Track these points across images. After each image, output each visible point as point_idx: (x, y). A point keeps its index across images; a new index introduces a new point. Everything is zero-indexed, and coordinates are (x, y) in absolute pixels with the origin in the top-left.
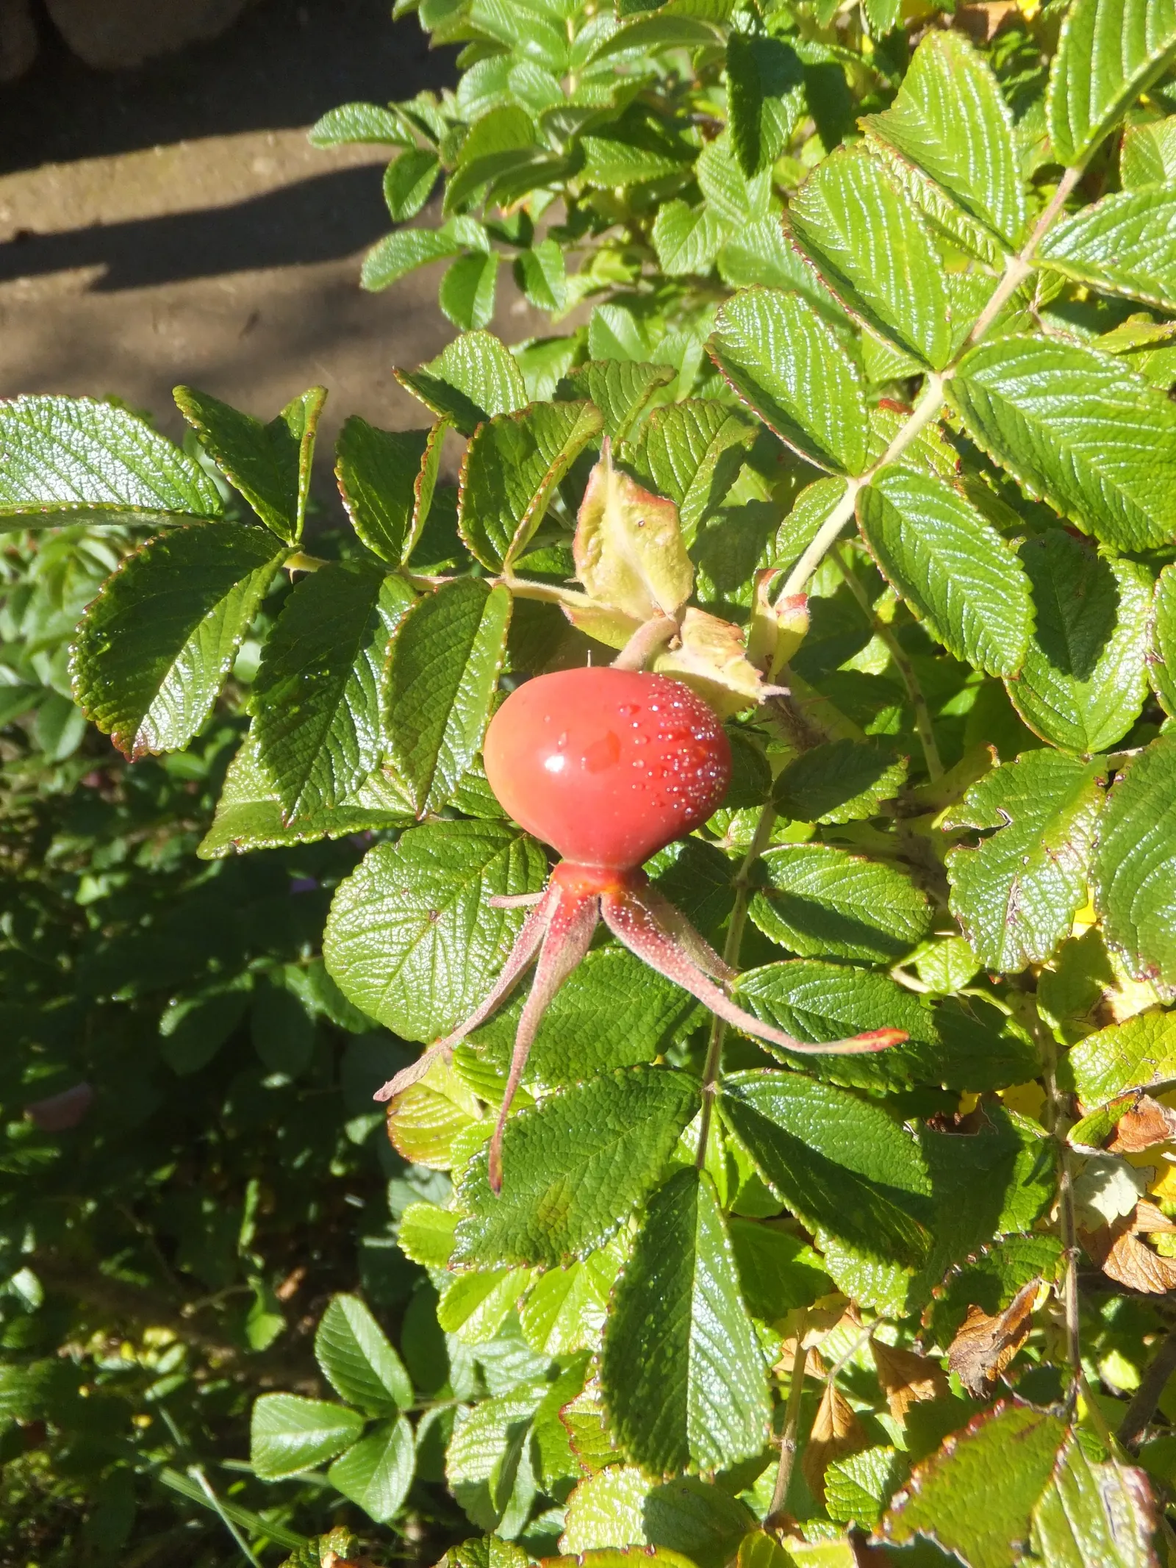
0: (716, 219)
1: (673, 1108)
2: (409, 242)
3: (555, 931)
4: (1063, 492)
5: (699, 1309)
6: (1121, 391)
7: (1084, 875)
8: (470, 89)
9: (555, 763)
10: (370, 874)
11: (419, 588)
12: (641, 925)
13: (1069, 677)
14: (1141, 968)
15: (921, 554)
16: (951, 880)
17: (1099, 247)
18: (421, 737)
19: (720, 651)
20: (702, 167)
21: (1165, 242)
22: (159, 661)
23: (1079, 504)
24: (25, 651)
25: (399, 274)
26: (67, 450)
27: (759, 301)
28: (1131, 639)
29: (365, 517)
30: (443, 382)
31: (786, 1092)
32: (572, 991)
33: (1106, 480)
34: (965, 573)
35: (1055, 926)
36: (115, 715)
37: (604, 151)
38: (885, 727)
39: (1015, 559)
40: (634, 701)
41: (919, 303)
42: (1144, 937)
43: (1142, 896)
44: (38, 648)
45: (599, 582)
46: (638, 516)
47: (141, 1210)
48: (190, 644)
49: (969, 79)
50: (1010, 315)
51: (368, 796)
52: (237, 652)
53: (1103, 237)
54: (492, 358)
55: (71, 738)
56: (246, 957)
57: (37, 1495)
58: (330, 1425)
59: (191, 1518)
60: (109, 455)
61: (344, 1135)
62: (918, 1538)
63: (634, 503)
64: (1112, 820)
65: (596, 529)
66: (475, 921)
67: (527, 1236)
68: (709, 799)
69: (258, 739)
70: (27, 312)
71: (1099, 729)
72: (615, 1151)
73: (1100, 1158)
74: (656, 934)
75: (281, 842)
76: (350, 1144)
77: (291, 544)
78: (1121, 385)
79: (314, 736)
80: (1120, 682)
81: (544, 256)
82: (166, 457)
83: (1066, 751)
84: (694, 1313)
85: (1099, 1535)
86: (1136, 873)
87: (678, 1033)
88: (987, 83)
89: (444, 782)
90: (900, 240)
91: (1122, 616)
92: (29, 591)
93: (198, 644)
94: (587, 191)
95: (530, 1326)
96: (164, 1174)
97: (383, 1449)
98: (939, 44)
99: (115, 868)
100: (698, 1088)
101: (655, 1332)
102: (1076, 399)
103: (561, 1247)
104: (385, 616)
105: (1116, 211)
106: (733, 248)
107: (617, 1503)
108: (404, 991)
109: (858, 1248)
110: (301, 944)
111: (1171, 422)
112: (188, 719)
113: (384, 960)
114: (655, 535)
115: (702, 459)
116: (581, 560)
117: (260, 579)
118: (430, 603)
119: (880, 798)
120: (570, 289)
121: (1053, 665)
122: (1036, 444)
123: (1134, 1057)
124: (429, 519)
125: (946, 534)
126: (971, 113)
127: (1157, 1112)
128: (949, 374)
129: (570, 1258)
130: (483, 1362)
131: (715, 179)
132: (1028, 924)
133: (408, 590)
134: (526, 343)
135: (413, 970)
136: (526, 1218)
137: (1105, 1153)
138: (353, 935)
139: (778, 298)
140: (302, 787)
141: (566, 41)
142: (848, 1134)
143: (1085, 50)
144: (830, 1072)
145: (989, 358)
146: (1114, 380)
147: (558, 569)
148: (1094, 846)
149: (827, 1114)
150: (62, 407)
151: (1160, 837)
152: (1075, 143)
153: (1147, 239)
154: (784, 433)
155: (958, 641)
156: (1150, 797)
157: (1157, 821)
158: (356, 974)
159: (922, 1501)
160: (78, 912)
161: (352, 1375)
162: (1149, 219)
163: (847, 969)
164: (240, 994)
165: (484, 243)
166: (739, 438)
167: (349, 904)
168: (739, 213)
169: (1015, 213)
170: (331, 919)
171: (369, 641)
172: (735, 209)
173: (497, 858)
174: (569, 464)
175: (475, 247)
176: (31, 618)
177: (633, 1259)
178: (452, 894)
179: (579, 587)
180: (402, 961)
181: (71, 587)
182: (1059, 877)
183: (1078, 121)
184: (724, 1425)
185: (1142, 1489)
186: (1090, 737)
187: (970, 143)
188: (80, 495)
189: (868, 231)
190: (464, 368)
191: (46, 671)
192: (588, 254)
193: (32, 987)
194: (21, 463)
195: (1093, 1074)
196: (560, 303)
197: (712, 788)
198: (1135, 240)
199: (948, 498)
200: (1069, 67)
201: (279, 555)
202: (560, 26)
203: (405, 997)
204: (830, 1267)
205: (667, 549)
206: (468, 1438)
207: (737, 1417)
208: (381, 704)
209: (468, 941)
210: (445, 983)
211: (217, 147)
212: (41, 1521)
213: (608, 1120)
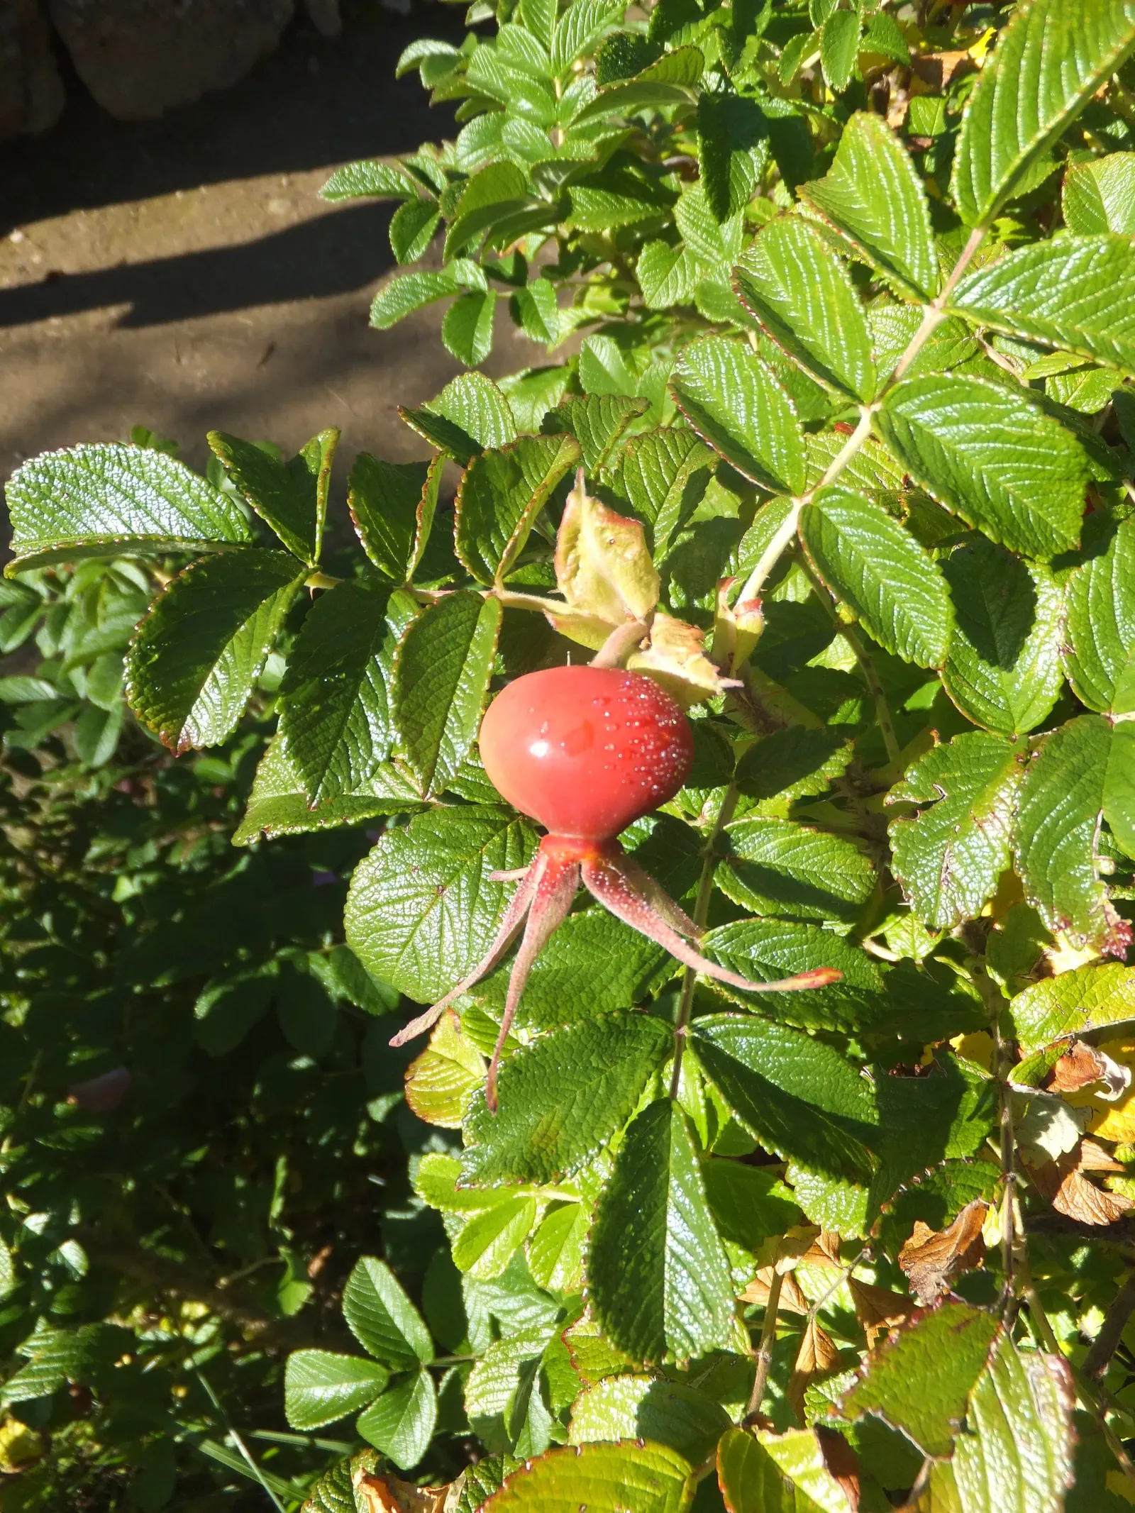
0: (695, 258)
1: (649, 1048)
2: (415, 283)
3: (541, 893)
4: (975, 507)
5: (673, 1221)
6: (1019, 420)
7: (1006, 840)
8: (467, 142)
9: (540, 749)
10: (385, 855)
11: (421, 601)
12: (616, 887)
13: (996, 668)
14: (1056, 919)
15: (857, 562)
16: (893, 847)
17: (1003, 294)
18: (425, 729)
19: (683, 650)
20: (679, 210)
21: (1058, 291)
22: (199, 669)
23: (989, 518)
24: (63, 666)
25: (405, 314)
26: (118, 489)
27: (712, 346)
28: (1048, 633)
29: (373, 540)
30: (442, 417)
31: (747, 1033)
32: (560, 949)
33: (1014, 497)
34: (894, 578)
35: (983, 885)
36: (162, 716)
37: (590, 197)
38: (848, 716)
39: (934, 566)
40: (606, 694)
41: (848, 348)
42: (1058, 893)
43: (1057, 858)
44: (74, 664)
45: (577, 592)
46: (609, 535)
47: (177, 1190)
48: (226, 654)
49: (887, 155)
50: (957, 342)
51: (382, 787)
52: (266, 659)
53: (1004, 288)
54: (485, 395)
55: (106, 747)
56: (273, 945)
57: (83, 1464)
58: (358, 1378)
59: (229, 1484)
60: (154, 493)
61: (366, 1116)
62: (868, 1416)
63: (604, 525)
64: (1029, 791)
65: (573, 547)
66: (477, 894)
67: (522, 1158)
68: (672, 777)
69: (285, 734)
70: (58, 347)
71: (1024, 713)
72: (598, 1087)
73: (1039, 1098)
74: (628, 894)
75: (305, 828)
76: (372, 1123)
77: (310, 565)
78: (1020, 415)
79: (333, 731)
80: (1040, 671)
81: (538, 293)
82: (203, 493)
83: (994, 733)
84: (669, 1224)
85: (1027, 1415)
86: (1051, 838)
87: (652, 983)
88: (901, 158)
89: (446, 768)
90: (831, 294)
91: (1040, 613)
92: (67, 609)
93: (233, 653)
94: (575, 234)
95: (535, 1264)
96: (198, 1155)
97: (408, 1400)
98: (862, 123)
99: (148, 867)
100: (671, 1032)
101: (634, 1239)
102: (983, 427)
103: (552, 1166)
104: (392, 626)
105: (1014, 265)
106: (708, 283)
107: (613, 1411)
108: (416, 958)
109: (811, 1166)
110: (323, 933)
111: (1064, 446)
112: (225, 718)
113: (397, 931)
114: (624, 550)
115: (673, 481)
116: (562, 575)
117: (284, 596)
118: (431, 613)
119: (829, 776)
120: (563, 322)
121: (982, 658)
122: (952, 466)
123: (1068, 1006)
124: (431, 539)
125: (876, 546)
126: (890, 182)
127: (1090, 1056)
128: (877, 407)
129: (560, 1176)
130: (498, 1316)
131: (692, 222)
132: (960, 885)
133: (412, 602)
134: (523, 373)
135: (424, 939)
136: (522, 1144)
137: (1044, 1093)
138: (370, 909)
139: (728, 344)
140: (324, 775)
141: (555, 99)
142: (802, 1070)
143: (985, 128)
144: (785, 1015)
145: (908, 393)
146: (1013, 411)
147: (545, 582)
148: (1014, 814)
149: (783, 1052)
150: (113, 453)
151: (1071, 806)
152: (979, 207)
153: (1043, 288)
154: (735, 461)
155: (889, 637)
156: (1062, 771)
157: (1068, 791)
158: (374, 945)
159: (870, 1385)
160: (114, 909)
161: (376, 1331)
162: (1042, 272)
163: (800, 926)
164: (267, 979)
165: (483, 284)
166: (706, 462)
167: (366, 882)
168: (715, 253)
169: (929, 269)
170: (351, 895)
171: (379, 648)
172: (711, 249)
173: (496, 839)
174: (551, 490)
175: (473, 286)
176: (68, 635)
177: (614, 1175)
178: (457, 871)
179: (561, 597)
180: (414, 931)
181: (105, 606)
182: (985, 842)
183: (980, 189)
184: (696, 1319)
185: (1064, 1374)
186: (1016, 720)
187: (891, 209)
188: (129, 528)
189: (804, 285)
190: (461, 405)
191: (83, 684)
192: (579, 288)
193: (72, 980)
194: (79, 502)
195: (1031, 1022)
196: (553, 336)
197: (675, 768)
198: (1032, 290)
199: (875, 514)
200: (972, 144)
201: (301, 575)
202: (549, 85)
203: (417, 964)
204: (799, 1198)
205: (635, 563)
206: (484, 1375)
207: (706, 1312)
208: (390, 701)
209: (471, 912)
210: (452, 950)
211: (235, 190)
212: (88, 1491)
213: (592, 1058)
